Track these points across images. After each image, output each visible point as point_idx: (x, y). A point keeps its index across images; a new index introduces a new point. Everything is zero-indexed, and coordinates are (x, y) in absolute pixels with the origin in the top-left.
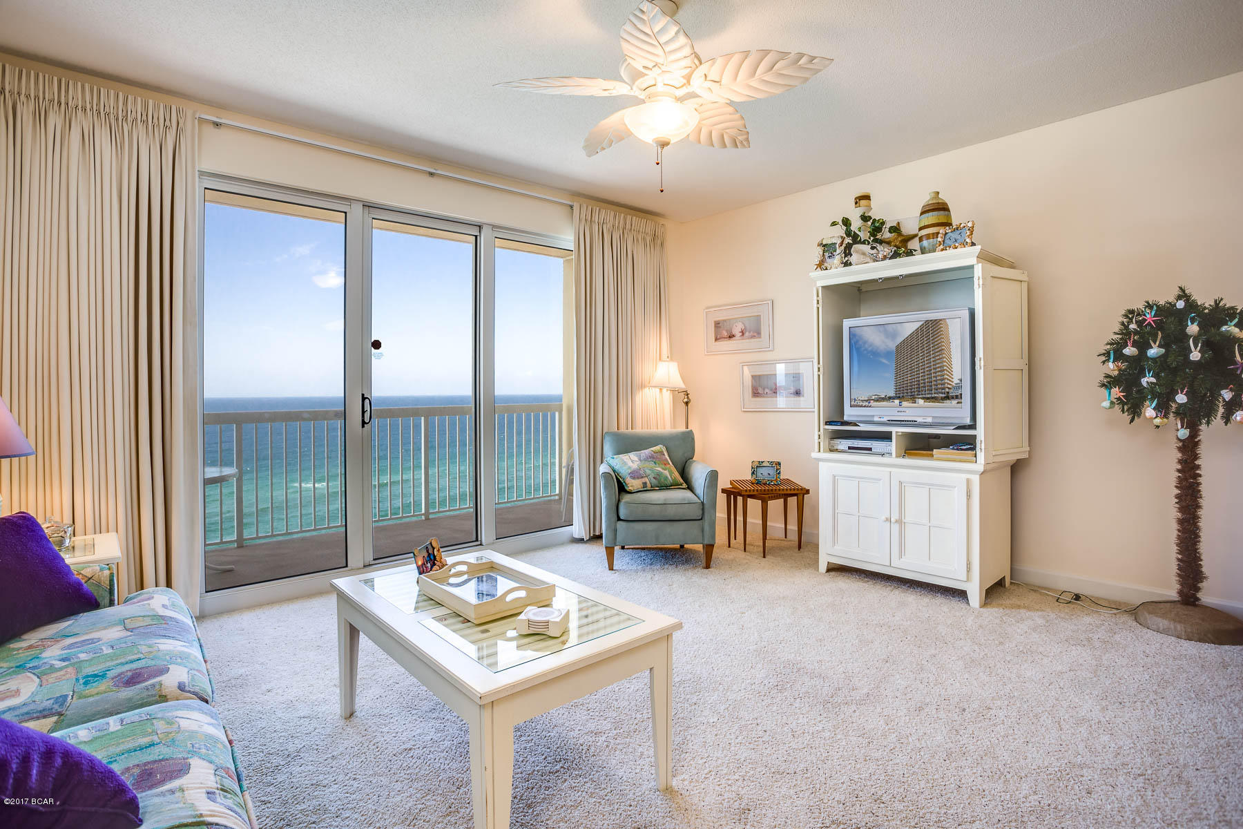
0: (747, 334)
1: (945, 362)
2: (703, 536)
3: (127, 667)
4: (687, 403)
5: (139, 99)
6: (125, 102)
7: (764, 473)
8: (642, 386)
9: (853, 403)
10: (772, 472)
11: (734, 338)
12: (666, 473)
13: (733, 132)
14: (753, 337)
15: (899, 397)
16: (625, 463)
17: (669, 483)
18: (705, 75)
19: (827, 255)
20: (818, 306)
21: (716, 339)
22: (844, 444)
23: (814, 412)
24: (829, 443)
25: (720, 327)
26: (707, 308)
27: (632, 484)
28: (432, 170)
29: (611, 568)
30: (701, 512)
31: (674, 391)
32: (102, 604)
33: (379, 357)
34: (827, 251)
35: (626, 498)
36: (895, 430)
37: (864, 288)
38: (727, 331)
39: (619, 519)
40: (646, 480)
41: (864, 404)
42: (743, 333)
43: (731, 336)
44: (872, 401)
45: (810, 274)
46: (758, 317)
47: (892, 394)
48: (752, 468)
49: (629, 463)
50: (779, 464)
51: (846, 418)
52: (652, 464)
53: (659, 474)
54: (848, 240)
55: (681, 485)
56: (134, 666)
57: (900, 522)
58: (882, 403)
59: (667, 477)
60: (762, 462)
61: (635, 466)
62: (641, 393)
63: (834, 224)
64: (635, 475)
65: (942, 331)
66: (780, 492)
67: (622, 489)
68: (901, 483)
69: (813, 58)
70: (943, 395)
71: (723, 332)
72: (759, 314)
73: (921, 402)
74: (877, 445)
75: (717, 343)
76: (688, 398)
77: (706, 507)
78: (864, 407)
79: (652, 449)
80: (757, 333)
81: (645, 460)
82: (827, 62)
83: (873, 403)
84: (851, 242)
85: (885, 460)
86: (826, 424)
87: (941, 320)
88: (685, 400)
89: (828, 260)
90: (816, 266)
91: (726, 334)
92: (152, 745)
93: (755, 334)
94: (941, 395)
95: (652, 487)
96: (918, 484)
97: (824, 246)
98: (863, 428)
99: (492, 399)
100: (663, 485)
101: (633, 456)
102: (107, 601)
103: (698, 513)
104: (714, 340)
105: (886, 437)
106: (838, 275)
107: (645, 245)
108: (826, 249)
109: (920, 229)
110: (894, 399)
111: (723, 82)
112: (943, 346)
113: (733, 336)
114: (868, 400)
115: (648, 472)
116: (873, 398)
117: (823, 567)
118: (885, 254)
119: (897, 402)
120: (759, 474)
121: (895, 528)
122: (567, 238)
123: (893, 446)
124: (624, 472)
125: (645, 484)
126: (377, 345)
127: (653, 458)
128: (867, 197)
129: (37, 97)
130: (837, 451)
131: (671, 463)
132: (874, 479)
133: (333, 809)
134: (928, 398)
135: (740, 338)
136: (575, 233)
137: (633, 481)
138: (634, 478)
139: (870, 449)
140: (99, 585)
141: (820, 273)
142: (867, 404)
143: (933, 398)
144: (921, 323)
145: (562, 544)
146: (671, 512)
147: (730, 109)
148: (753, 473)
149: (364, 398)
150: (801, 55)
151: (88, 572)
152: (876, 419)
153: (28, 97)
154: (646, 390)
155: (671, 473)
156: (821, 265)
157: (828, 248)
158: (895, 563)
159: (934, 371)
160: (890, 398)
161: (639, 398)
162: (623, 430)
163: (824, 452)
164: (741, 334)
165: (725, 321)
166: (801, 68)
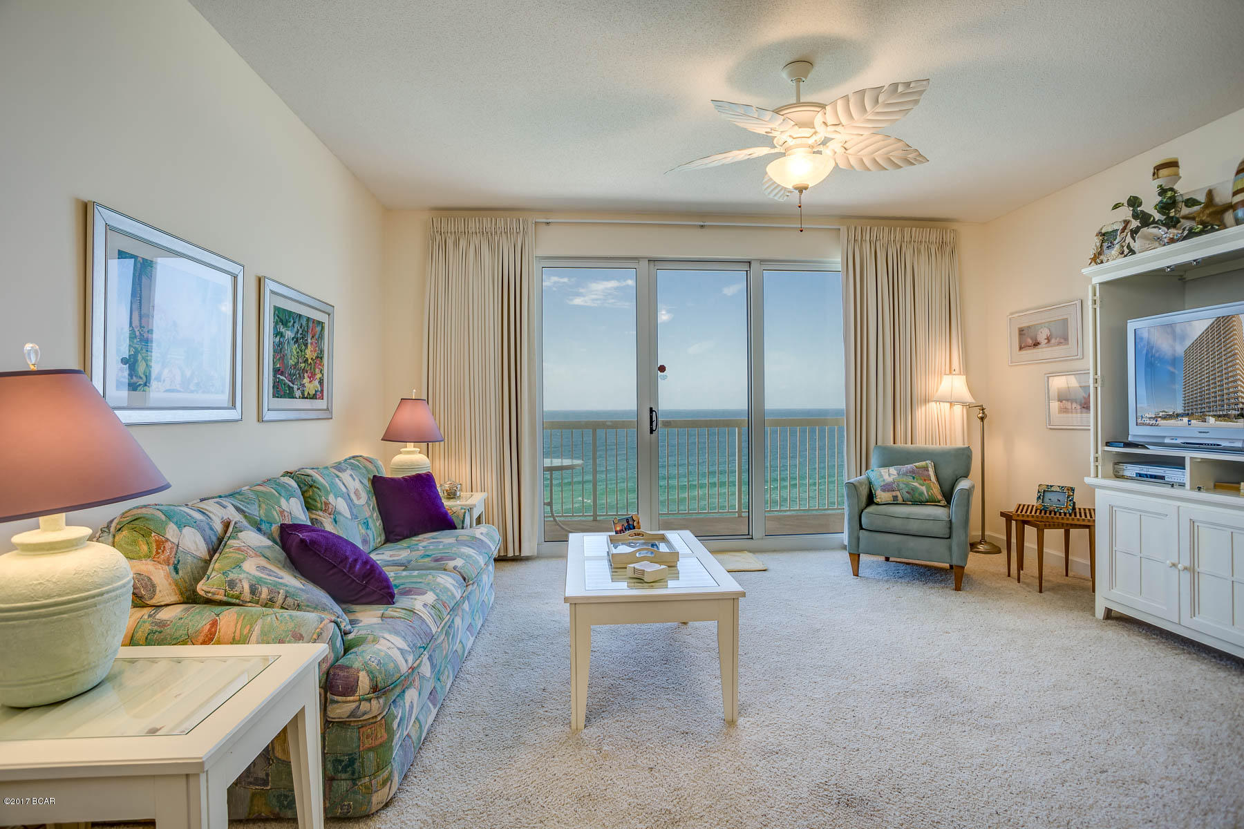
0: (1053, 341)
1: (1238, 369)
2: (951, 555)
3: (440, 555)
4: (982, 419)
5: (502, 219)
6: (496, 224)
7: (1053, 500)
8: (926, 401)
9: (1139, 421)
10: (1063, 498)
11: (1040, 346)
12: (924, 489)
13: (899, 153)
14: (1059, 344)
15: (1188, 414)
16: (881, 476)
17: (924, 499)
18: (824, 122)
19: (1105, 245)
20: (1095, 306)
21: (1021, 348)
22: (1131, 470)
23: (1090, 430)
24: (1114, 468)
25: (1024, 334)
26: (1012, 314)
27: (881, 496)
28: (702, 224)
29: (856, 574)
30: (948, 531)
31: (969, 407)
32: (458, 527)
33: (665, 378)
34: (1107, 240)
35: (872, 509)
36: (1188, 455)
37: (1189, 276)
38: (1032, 339)
39: (861, 528)
40: (898, 493)
41: (1151, 422)
42: (1049, 339)
43: (1036, 344)
44: (1159, 419)
45: (1083, 271)
46: (1065, 321)
47: (1180, 411)
48: (1039, 492)
49: (885, 475)
50: (1073, 490)
51: (1130, 439)
52: (910, 479)
53: (914, 489)
54: (1135, 224)
55: (939, 502)
56: (443, 555)
57: (1192, 570)
58: (1168, 421)
59: (923, 493)
60: (1051, 486)
61: (888, 479)
62: (923, 408)
63: (1116, 206)
64: (887, 488)
65: (1235, 330)
66: (1063, 521)
67: (871, 500)
68: (1192, 522)
69: (908, 84)
70: (1237, 413)
71: (1028, 340)
72: (1065, 317)
73: (1212, 420)
74: (1171, 474)
75: (1023, 352)
76: (983, 413)
77: (954, 526)
78: (1152, 425)
79: (917, 464)
80: (1065, 339)
81: (904, 474)
82: (924, 83)
83: (1160, 422)
84: (1140, 225)
85: (1176, 492)
86: (1107, 445)
87: (1233, 316)
88: (981, 415)
89: (1106, 251)
90: (1090, 261)
91: (1031, 342)
92: (420, 582)
93: (1062, 341)
94: (1234, 412)
95: (903, 501)
96: (1214, 525)
97: (1104, 235)
98: (1153, 451)
99: (762, 412)
100: (917, 500)
101: (893, 470)
102: (461, 526)
103: (945, 532)
104: (1018, 348)
105: (1178, 463)
106: (1118, 267)
107: (929, 256)
108: (1105, 238)
109: (1235, 194)
110: (1182, 416)
111: (842, 122)
112: (1236, 349)
113: (1039, 343)
114: (1156, 418)
115: (902, 486)
116: (1161, 414)
117: (1100, 613)
118: (1171, 236)
119: (1185, 420)
120: (1046, 500)
121: (1186, 577)
122: (836, 260)
123: (1185, 476)
124: (877, 484)
125: (895, 498)
126: (662, 369)
127: (913, 474)
128: (1173, 164)
129: (455, 232)
130: (1123, 477)
131: (933, 478)
132: (1160, 514)
133: (533, 666)
134: (1220, 416)
135: (1046, 345)
136: (842, 253)
137: (883, 493)
138: (884, 491)
139: (1162, 478)
140: (458, 517)
141: (1094, 267)
142: (1154, 422)
143: (1224, 416)
144: (1211, 321)
145: (833, 549)
146: (914, 526)
147: (879, 137)
148: (1039, 498)
149: (651, 410)
150: (895, 85)
151: (454, 509)
152: (1167, 441)
153: (451, 233)
154: (933, 405)
155: (929, 488)
156: (1097, 259)
157: (1107, 238)
158: (1186, 620)
159: (1227, 381)
160: (1178, 415)
161: (921, 413)
162: (900, 444)
163: (1103, 477)
164: (1046, 341)
165: (1029, 327)
166: (903, 94)
